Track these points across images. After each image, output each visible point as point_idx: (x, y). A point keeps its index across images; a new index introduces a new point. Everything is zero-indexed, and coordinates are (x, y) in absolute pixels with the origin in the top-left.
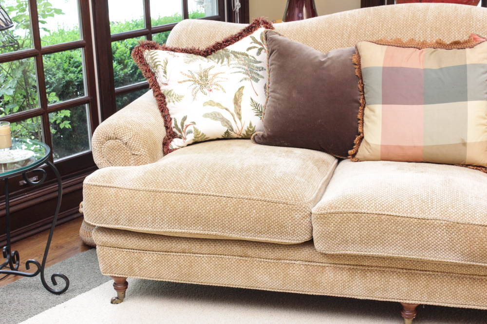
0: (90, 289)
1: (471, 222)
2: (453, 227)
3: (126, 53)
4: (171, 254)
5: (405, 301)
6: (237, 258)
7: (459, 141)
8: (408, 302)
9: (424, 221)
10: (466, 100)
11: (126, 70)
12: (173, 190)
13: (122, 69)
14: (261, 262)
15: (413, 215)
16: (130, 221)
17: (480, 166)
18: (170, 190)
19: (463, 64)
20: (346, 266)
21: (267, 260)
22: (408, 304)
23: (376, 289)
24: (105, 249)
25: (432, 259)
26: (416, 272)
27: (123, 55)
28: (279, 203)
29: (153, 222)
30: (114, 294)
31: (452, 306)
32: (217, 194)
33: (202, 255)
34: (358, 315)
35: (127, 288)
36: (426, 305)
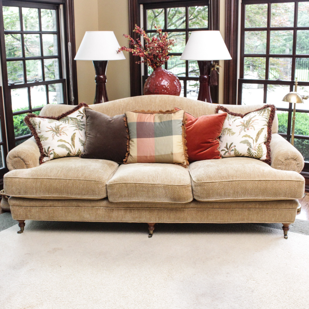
0: (7, 228)
1: (174, 184)
2: (166, 187)
3: (18, 124)
4: (45, 207)
5: (149, 222)
6: (75, 207)
7: (170, 153)
8: (150, 222)
9: (154, 185)
10: (172, 135)
11: (18, 132)
12: (45, 178)
13: (17, 132)
14: (85, 209)
15: (150, 183)
16: (26, 193)
17: (179, 163)
18: (44, 178)
19: (170, 120)
20: (123, 208)
21: (88, 208)
22: (151, 223)
23: (136, 218)
24: (14, 207)
25: (158, 201)
26: (153, 208)
27: (17, 125)
28: (92, 181)
29: (36, 192)
30: (19, 229)
31: (169, 222)
32: (65, 178)
33: (59, 207)
34: (130, 231)
35: (24, 226)
36: (158, 223)
